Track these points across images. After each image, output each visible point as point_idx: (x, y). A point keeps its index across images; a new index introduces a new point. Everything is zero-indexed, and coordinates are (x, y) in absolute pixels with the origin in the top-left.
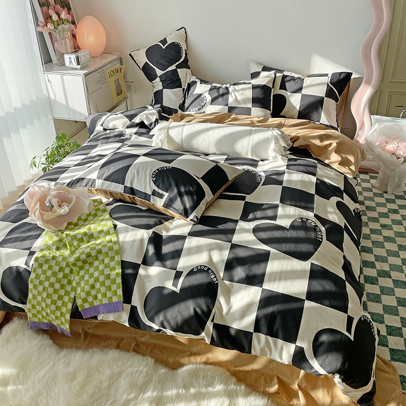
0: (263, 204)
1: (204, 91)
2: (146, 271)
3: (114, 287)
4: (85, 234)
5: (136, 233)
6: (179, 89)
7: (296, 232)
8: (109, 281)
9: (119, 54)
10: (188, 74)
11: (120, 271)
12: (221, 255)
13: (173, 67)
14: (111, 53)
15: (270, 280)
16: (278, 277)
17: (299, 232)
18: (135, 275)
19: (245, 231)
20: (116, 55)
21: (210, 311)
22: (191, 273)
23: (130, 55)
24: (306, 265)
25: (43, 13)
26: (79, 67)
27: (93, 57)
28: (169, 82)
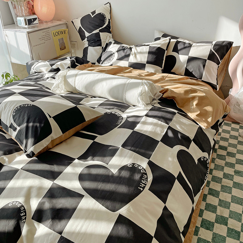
6: (99, 47)
7: (120, 178)
9: (65, 21)
10: (108, 37)
13: (97, 31)
14: (60, 20)
20: (63, 21)
23: (72, 21)
24: (113, 217)
26: (27, 26)
27: (46, 22)
28: (92, 41)
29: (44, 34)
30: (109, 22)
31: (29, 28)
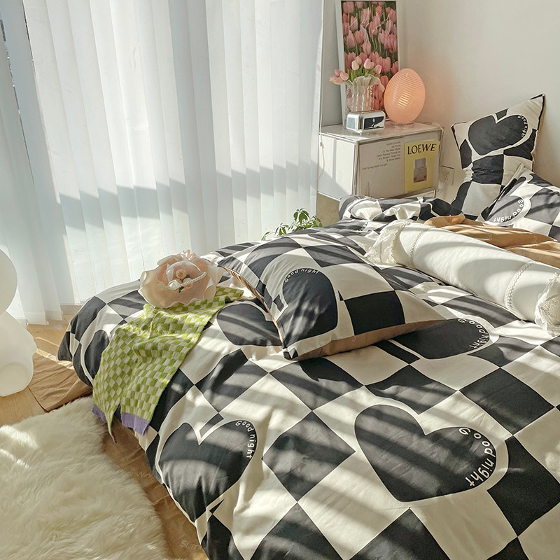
0: (431, 381)
1: (526, 194)
2: (195, 398)
3: (151, 401)
4: (176, 321)
5: (219, 343)
6: (496, 185)
7: (433, 448)
8: (152, 388)
9: (438, 125)
11: (168, 381)
12: (283, 421)
13: (500, 151)
14: (429, 124)
15: (315, 498)
16: (330, 500)
17: (438, 449)
18: (180, 396)
19: (353, 404)
20: (434, 126)
21: (217, 494)
22: (230, 426)
23: (453, 128)
24: (395, 509)
25: (346, 59)
26: (360, 131)
27: (401, 125)
28: (483, 172)
29: (389, 148)
30: (533, 136)
31: (363, 134)
